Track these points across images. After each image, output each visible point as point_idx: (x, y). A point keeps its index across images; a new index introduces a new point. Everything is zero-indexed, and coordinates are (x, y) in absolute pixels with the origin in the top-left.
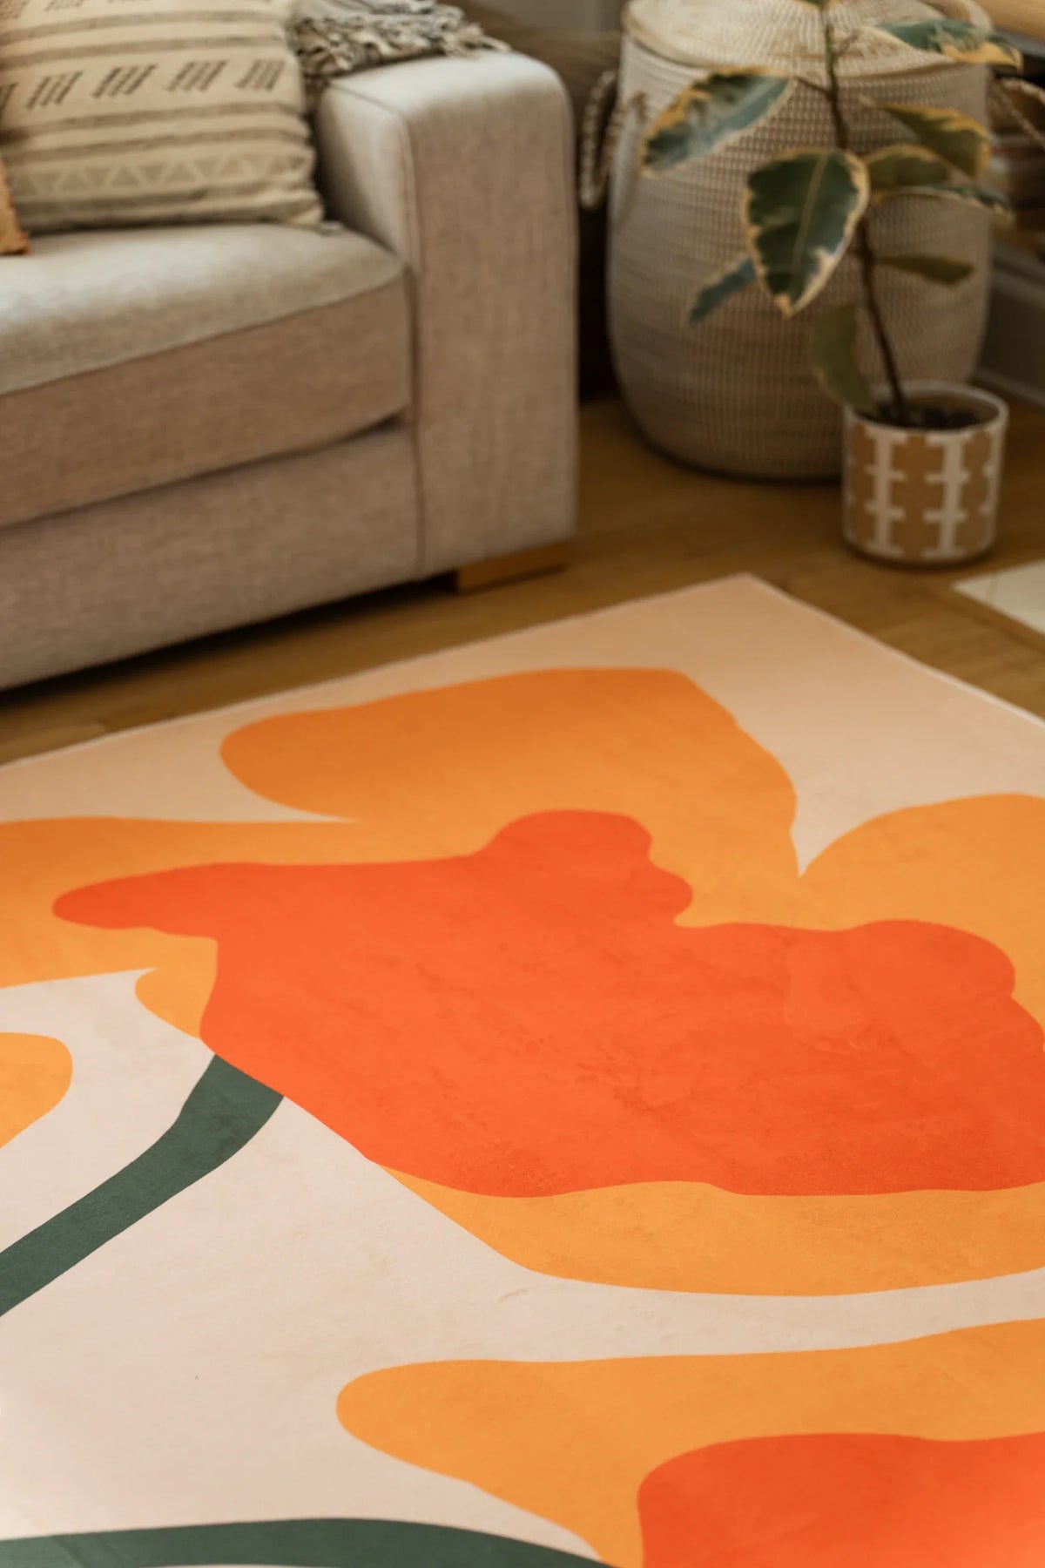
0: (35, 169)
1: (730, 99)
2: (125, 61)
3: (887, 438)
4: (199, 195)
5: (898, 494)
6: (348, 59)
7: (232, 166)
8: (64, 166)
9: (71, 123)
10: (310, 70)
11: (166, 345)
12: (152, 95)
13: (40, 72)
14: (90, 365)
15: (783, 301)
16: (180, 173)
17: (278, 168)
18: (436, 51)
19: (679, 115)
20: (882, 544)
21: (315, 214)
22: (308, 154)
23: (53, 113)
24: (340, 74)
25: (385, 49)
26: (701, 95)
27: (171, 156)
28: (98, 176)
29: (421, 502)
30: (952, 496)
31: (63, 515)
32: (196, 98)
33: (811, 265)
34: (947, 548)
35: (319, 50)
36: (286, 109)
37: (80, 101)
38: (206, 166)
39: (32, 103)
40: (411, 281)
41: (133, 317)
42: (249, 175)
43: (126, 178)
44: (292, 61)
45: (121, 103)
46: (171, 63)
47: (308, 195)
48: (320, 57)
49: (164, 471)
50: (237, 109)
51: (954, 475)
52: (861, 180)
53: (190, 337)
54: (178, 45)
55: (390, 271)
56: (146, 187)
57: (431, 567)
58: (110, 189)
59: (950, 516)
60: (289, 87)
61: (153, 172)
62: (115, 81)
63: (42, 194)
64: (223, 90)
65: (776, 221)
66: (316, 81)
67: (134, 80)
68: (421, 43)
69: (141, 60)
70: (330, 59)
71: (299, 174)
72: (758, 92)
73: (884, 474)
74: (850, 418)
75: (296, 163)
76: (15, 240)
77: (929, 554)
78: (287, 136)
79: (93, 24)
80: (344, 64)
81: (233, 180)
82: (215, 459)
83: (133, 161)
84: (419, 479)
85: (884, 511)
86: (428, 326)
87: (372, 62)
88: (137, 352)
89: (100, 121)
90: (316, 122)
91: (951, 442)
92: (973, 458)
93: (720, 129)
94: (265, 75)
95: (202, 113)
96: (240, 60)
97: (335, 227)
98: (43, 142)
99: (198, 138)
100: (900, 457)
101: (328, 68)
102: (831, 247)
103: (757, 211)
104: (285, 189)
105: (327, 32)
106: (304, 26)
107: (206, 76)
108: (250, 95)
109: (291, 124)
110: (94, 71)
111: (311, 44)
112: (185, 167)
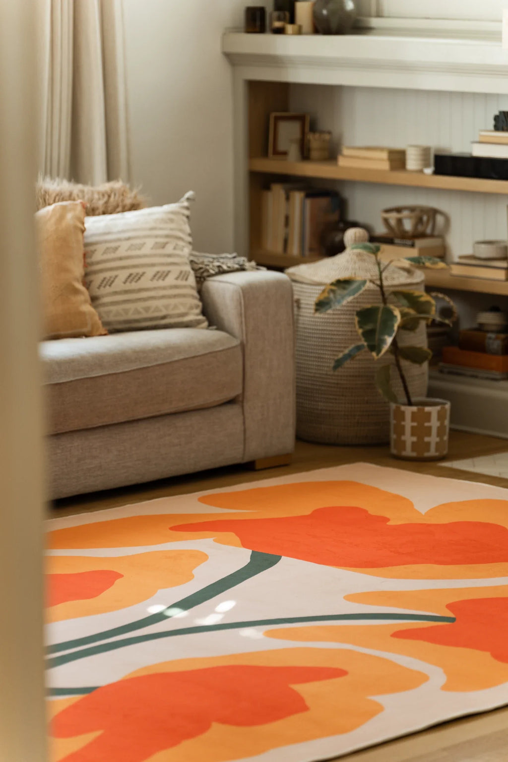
0: (102, 309)
1: (344, 288)
2: (134, 271)
3: (409, 410)
4: (164, 317)
5: (414, 431)
6: (214, 270)
7: (176, 307)
8: (113, 308)
9: (116, 293)
10: (199, 275)
11: (168, 361)
12: (145, 283)
13: (101, 276)
14: (145, 366)
15: (374, 354)
16: (157, 309)
17: (191, 308)
18: (242, 269)
19: (326, 295)
20: (408, 452)
21: (206, 324)
22: (200, 304)
23: (108, 290)
24: (212, 275)
25: (225, 267)
26: (333, 288)
27: (153, 304)
28: (126, 311)
29: (245, 431)
30: (434, 431)
32: (161, 283)
33: (383, 342)
34: (433, 452)
35: (201, 268)
36: (192, 288)
37: (118, 285)
38: (166, 307)
39: (99, 287)
40: (243, 346)
42: (182, 310)
43: (137, 312)
44: (192, 272)
45: (134, 286)
46: (150, 272)
47: (201, 317)
48: (202, 270)
49: (167, 409)
50: (176, 287)
51: (434, 423)
52: (397, 313)
53: (176, 358)
54: (153, 265)
55: (235, 342)
56: (145, 315)
57: (246, 459)
58: (131, 316)
59: (433, 439)
60: (192, 281)
61: (147, 309)
62: (130, 278)
63: (111, 318)
64: (170, 280)
65: (369, 327)
66: (201, 277)
67: (139, 277)
68: (237, 266)
69: (140, 271)
70: (207, 271)
71: (198, 311)
72: (354, 286)
73: (408, 424)
74: (393, 406)
75: (197, 306)
76: (102, 331)
77: (426, 454)
78: (193, 297)
79: (121, 259)
80: (212, 272)
81: (177, 312)
82: (182, 406)
83: (140, 305)
84: (244, 423)
85: (409, 439)
86: (248, 364)
87: (222, 272)
88: (159, 362)
89: (126, 292)
90: (202, 293)
91: (433, 410)
92: (441, 417)
93: (343, 297)
94: (183, 276)
95: (164, 288)
96: (176, 271)
97: (214, 328)
98: (105, 300)
99: (163, 297)
100: (414, 417)
101: (205, 274)
102: (390, 335)
103: (361, 324)
104: (194, 315)
105: (202, 263)
106: (192, 262)
107: (164, 276)
108: (180, 282)
109: (195, 293)
110: (123, 275)
111: (197, 267)
112: (159, 307)
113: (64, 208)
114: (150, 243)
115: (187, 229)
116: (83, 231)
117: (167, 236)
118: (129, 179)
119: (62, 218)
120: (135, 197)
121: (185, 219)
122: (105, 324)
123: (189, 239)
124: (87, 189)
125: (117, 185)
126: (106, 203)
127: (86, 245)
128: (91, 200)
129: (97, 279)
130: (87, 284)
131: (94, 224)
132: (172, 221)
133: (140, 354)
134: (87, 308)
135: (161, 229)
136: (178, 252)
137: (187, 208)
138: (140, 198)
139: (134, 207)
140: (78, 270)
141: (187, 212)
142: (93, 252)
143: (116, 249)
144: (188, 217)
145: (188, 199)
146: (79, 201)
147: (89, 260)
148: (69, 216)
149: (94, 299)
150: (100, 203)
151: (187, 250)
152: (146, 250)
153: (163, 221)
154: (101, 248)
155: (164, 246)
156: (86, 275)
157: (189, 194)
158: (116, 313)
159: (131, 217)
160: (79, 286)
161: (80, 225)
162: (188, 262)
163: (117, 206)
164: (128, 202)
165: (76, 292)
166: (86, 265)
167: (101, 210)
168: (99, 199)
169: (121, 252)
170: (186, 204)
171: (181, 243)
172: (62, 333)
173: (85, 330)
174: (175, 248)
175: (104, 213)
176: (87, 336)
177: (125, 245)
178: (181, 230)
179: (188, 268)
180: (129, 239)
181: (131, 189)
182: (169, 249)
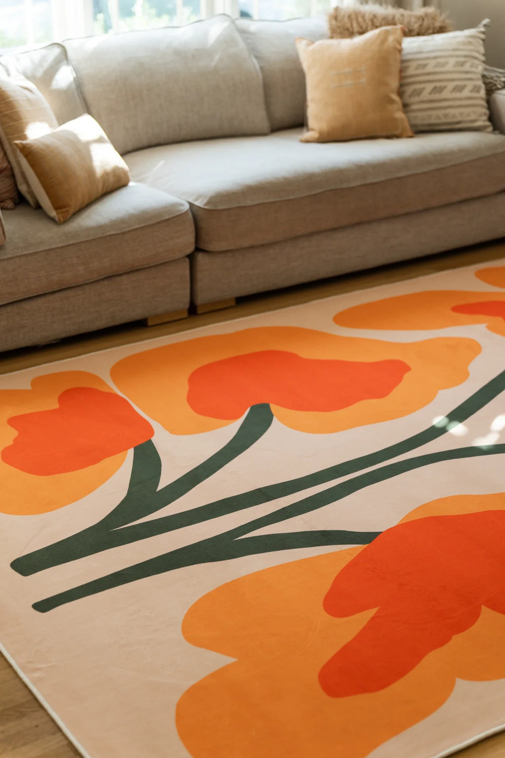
0: (412, 115)
2: (438, 84)
4: (458, 123)
6: (500, 85)
7: (469, 114)
8: (420, 114)
9: (423, 102)
10: (488, 88)
11: (459, 162)
12: (445, 94)
13: (412, 88)
14: (441, 166)
16: (454, 116)
17: (481, 115)
21: (490, 129)
22: (487, 112)
23: (417, 99)
24: (498, 89)
27: (451, 111)
28: (430, 117)
31: (427, 210)
32: (458, 95)
35: (491, 83)
36: (482, 99)
37: (425, 96)
38: (461, 114)
39: (410, 96)
41: (451, 153)
42: (473, 117)
43: (438, 117)
44: (483, 86)
45: (437, 96)
46: (451, 85)
47: (488, 123)
48: (490, 85)
49: (456, 198)
50: (470, 98)
53: (466, 159)
54: (453, 80)
56: (444, 120)
58: (433, 121)
60: (483, 93)
61: (446, 116)
62: (436, 90)
63: (418, 122)
64: (466, 93)
66: (490, 90)
67: (440, 90)
69: (442, 84)
70: (495, 85)
71: (485, 118)
75: (485, 114)
76: (410, 133)
78: (482, 106)
79: (429, 74)
80: (499, 86)
81: (469, 118)
83: (441, 113)
88: (452, 164)
89: (431, 101)
90: (490, 103)
94: (476, 89)
95: (461, 99)
96: (470, 85)
97: (497, 132)
98: (414, 107)
99: (460, 106)
101: (494, 88)
104: (483, 122)
105: (492, 78)
106: (484, 76)
107: (460, 89)
108: (474, 95)
109: (484, 103)
110: (429, 87)
111: (488, 81)
112: (455, 114)
113: (387, 32)
114: (452, 61)
115: (482, 50)
116: (400, 51)
117: (466, 56)
118: (440, 6)
119: (385, 40)
120: (444, 21)
121: (481, 42)
122: (413, 126)
123: (483, 58)
124: (406, 13)
125: (430, 10)
126: (421, 26)
127: (403, 61)
128: (409, 23)
129: (409, 90)
130: (400, 94)
131: (410, 44)
132: (470, 43)
133: (438, 157)
134: (400, 115)
135: (461, 50)
136: (474, 69)
137: (483, 33)
138: (448, 22)
139: (441, 30)
140: (394, 83)
141: (483, 36)
142: (407, 67)
143: (425, 66)
144: (483, 40)
145: (485, 26)
146: (399, 26)
147: (404, 74)
148: (391, 39)
149: (405, 106)
150: (416, 26)
151: (480, 68)
152: (449, 67)
153: (464, 44)
154: (413, 65)
155: (462, 64)
156: (401, 86)
157: (486, 21)
158: (422, 118)
159: (439, 38)
160: (395, 97)
161: (398, 46)
162: (479, 76)
163: (428, 29)
164: (438, 24)
165: (392, 101)
166: (402, 78)
167: (415, 33)
168: (416, 22)
169: (429, 69)
170: (483, 29)
171: (476, 62)
172: (379, 134)
173: (397, 133)
174: (471, 67)
175: (419, 34)
176: (398, 137)
177: (432, 63)
178: (477, 52)
179: (480, 83)
180: (435, 58)
181: (441, 15)
182: (467, 67)
